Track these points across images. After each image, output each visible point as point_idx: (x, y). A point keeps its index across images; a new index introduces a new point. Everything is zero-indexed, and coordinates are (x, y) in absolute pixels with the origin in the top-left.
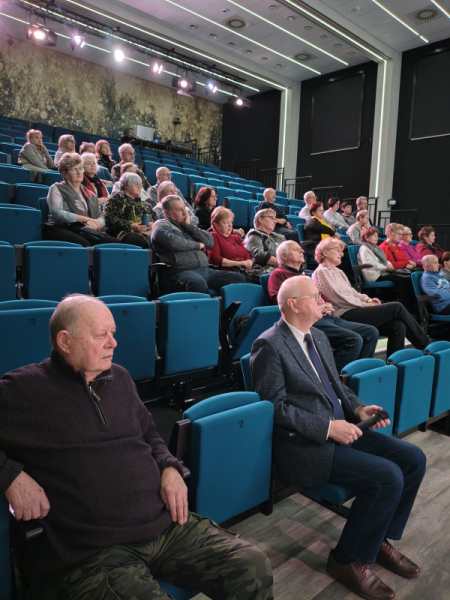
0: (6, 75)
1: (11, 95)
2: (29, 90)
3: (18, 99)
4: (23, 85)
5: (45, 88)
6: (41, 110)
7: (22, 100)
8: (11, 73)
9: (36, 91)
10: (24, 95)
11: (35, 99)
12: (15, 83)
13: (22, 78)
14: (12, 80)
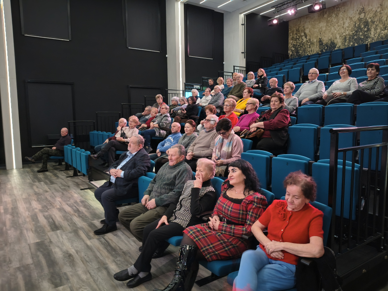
0: (366, 18)
1: (369, 30)
2: (380, 21)
3: (373, 30)
4: (376, 20)
7: (376, 29)
8: (369, 16)
9: (385, 19)
10: (377, 26)
11: (384, 25)
12: (372, 21)
13: (376, 16)
14: (370, 20)
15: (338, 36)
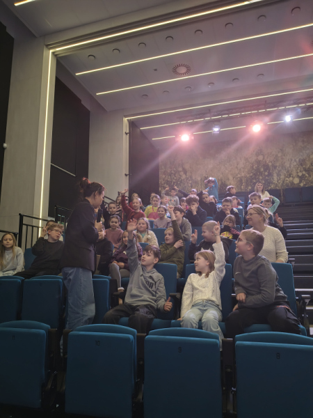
0: (265, 162)
1: (270, 175)
2: (283, 166)
3: (275, 175)
4: (278, 165)
5: (295, 160)
6: (293, 178)
7: (279, 175)
8: (268, 159)
9: (288, 166)
10: (279, 171)
12: (273, 165)
13: (277, 160)
14: (270, 164)
15: (231, 178)
